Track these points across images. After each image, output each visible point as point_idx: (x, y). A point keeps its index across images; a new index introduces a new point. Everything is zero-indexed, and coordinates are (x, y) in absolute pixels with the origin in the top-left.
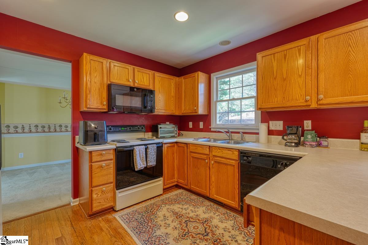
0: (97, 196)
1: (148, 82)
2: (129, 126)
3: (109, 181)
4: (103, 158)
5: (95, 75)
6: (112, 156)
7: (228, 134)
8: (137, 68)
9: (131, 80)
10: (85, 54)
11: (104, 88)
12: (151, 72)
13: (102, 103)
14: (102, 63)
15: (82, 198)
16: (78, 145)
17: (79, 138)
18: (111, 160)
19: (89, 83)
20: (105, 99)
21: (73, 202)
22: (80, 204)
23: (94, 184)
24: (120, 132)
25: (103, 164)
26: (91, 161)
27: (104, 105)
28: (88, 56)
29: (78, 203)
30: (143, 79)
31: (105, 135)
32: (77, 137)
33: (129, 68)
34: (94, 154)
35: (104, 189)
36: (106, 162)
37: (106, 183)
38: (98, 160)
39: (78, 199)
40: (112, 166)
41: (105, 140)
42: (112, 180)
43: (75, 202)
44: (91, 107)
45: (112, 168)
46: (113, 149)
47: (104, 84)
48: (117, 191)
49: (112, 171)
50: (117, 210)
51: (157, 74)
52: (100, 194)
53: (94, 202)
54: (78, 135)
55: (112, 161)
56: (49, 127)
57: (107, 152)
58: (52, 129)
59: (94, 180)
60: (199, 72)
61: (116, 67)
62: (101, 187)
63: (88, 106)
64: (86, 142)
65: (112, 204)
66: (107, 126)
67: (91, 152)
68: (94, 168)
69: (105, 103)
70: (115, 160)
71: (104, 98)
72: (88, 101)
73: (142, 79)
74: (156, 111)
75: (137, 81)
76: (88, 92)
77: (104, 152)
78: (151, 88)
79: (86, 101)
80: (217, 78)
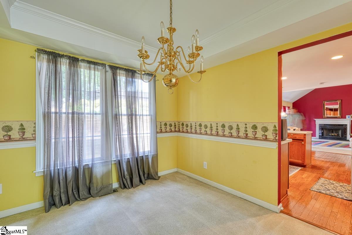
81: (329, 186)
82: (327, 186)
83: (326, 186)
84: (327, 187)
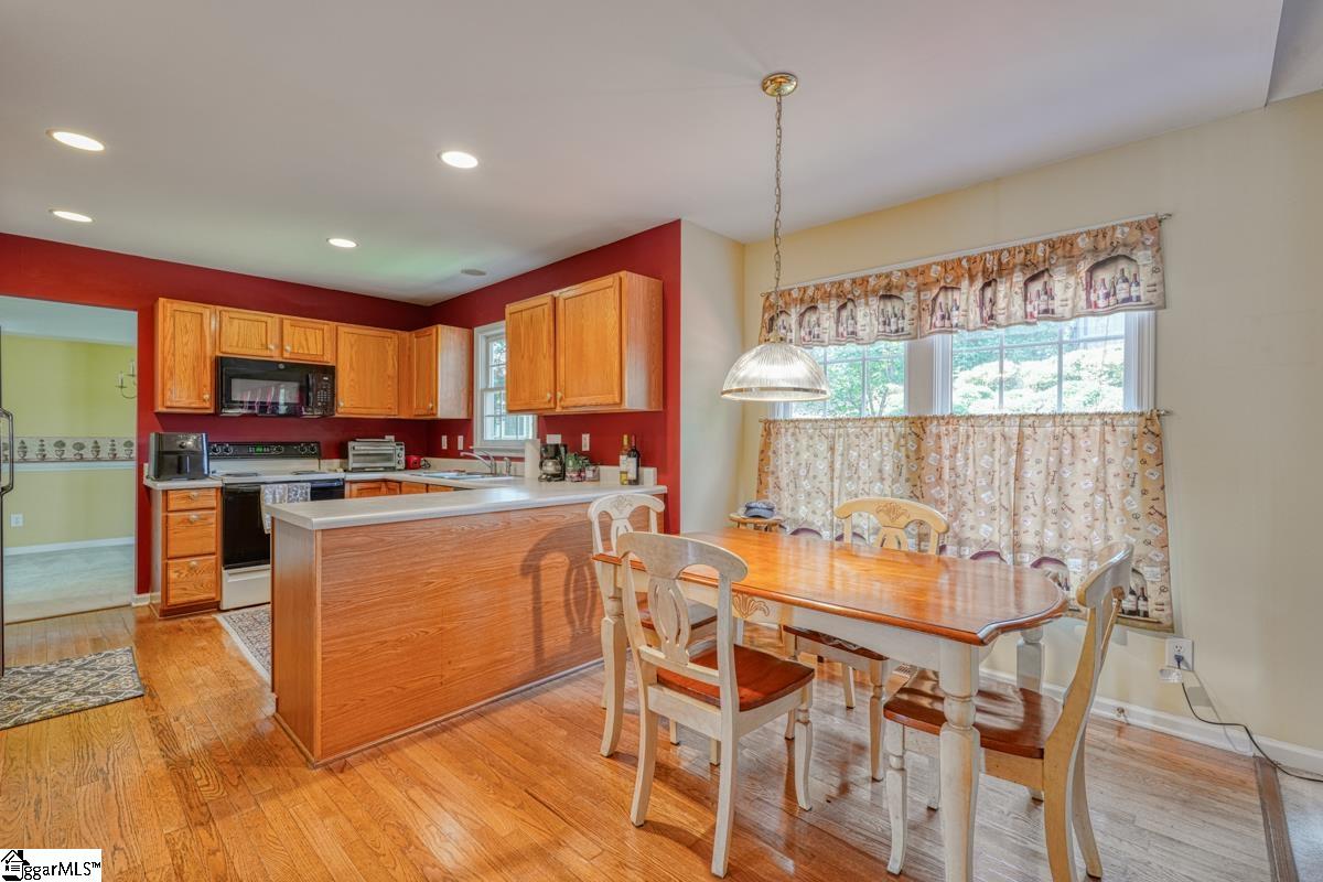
0: (179, 576)
1: (320, 347)
2: (276, 444)
3: (207, 550)
4: (193, 505)
5: (185, 340)
6: (214, 501)
7: (488, 462)
8: (288, 320)
9: (272, 347)
10: (161, 300)
11: (205, 366)
12: (329, 326)
13: (200, 397)
14: (201, 314)
15: (154, 594)
16: (148, 482)
17: (149, 468)
18: (213, 509)
19: (169, 357)
20: (209, 388)
21: (137, 601)
22: (154, 605)
23: (171, 553)
24: (250, 456)
25: (193, 516)
26: (166, 508)
27: (204, 400)
28: (169, 305)
29: (147, 603)
30: (306, 340)
31: (202, 461)
32: (146, 465)
33: (269, 320)
34: (172, 495)
35: (194, 563)
36: (200, 512)
37: (198, 552)
38: (184, 507)
39: (148, 595)
40: (213, 520)
41: (203, 470)
42: (213, 550)
43: (145, 600)
44: (175, 405)
45: (214, 526)
46: (217, 489)
47: (205, 357)
48: (224, 572)
49: (214, 530)
50: (224, 608)
51: (345, 330)
52: (185, 572)
53: (171, 586)
54: (147, 462)
55: (214, 512)
56: (97, 447)
57: (201, 492)
58: (105, 452)
59: (171, 544)
60: (440, 326)
61: (236, 321)
62: (188, 560)
63: (169, 404)
64: (159, 474)
65: (213, 595)
66: (209, 444)
67: (166, 492)
68: (171, 522)
69: (207, 396)
70: (220, 508)
71: (205, 386)
72: (168, 394)
73: (304, 343)
74: (339, 410)
75: (288, 348)
76: (167, 375)
77: (194, 493)
78: (328, 360)
79: (163, 394)
80: (487, 338)
81: (86, 678)
82: (93, 677)
83: (96, 673)
84: (90, 674)
